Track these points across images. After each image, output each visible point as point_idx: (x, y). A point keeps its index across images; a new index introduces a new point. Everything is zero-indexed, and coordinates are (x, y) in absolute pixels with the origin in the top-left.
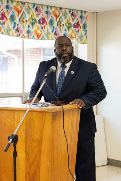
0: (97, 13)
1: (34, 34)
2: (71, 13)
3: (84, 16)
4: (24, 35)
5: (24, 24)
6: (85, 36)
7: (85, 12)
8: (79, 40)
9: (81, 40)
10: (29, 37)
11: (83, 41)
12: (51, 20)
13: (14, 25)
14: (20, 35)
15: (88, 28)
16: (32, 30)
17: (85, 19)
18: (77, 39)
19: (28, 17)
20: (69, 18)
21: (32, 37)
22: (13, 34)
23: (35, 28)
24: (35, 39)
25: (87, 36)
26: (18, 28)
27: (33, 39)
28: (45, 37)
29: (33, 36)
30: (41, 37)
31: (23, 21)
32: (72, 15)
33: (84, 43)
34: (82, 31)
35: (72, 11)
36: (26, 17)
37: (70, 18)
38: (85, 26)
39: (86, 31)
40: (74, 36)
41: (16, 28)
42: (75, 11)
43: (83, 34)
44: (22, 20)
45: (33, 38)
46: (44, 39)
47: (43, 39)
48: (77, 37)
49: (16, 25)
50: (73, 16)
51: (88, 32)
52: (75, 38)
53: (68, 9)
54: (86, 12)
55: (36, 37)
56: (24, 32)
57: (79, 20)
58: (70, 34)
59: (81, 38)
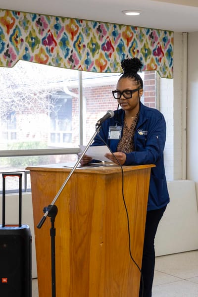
0: (187, 33)
1: (94, 65)
2: (150, 33)
3: (169, 37)
4: (80, 66)
5: (81, 51)
6: (170, 66)
7: (170, 32)
8: (161, 73)
9: (165, 73)
10: (88, 70)
11: (167, 74)
12: (119, 44)
13: (66, 52)
14: (75, 66)
15: (175, 56)
16: (93, 59)
17: (170, 43)
18: (158, 72)
19: (86, 41)
20: (146, 41)
21: (92, 69)
22: (65, 65)
23: (97, 56)
24: (96, 72)
25: (173, 67)
26: (71, 56)
27: (93, 72)
28: (112, 70)
29: (94, 68)
30: (106, 69)
31: (79, 47)
32: (151, 36)
33: (169, 77)
34: (165, 59)
35: (151, 31)
36: (83, 41)
37: (148, 41)
38: (170, 53)
39: (172, 59)
40: (154, 68)
41: (69, 56)
42: (156, 31)
43: (168, 65)
44: (78, 45)
45: (95, 71)
46: (110, 72)
47: (108, 71)
48: (158, 69)
49: (70, 52)
50: (153, 38)
51: (174, 61)
52: (155, 69)
53: (145, 28)
54: (172, 33)
55: (98, 69)
56: (81, 62)
57: (162, 43)
58: (148, 65)
59: (164, 69)
